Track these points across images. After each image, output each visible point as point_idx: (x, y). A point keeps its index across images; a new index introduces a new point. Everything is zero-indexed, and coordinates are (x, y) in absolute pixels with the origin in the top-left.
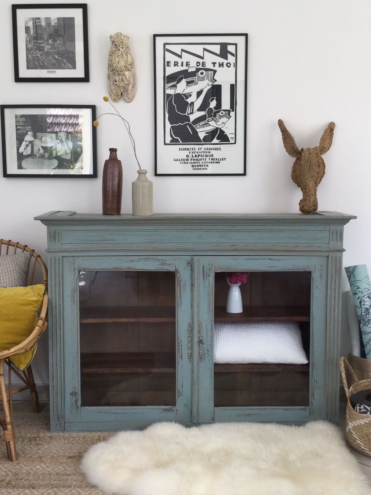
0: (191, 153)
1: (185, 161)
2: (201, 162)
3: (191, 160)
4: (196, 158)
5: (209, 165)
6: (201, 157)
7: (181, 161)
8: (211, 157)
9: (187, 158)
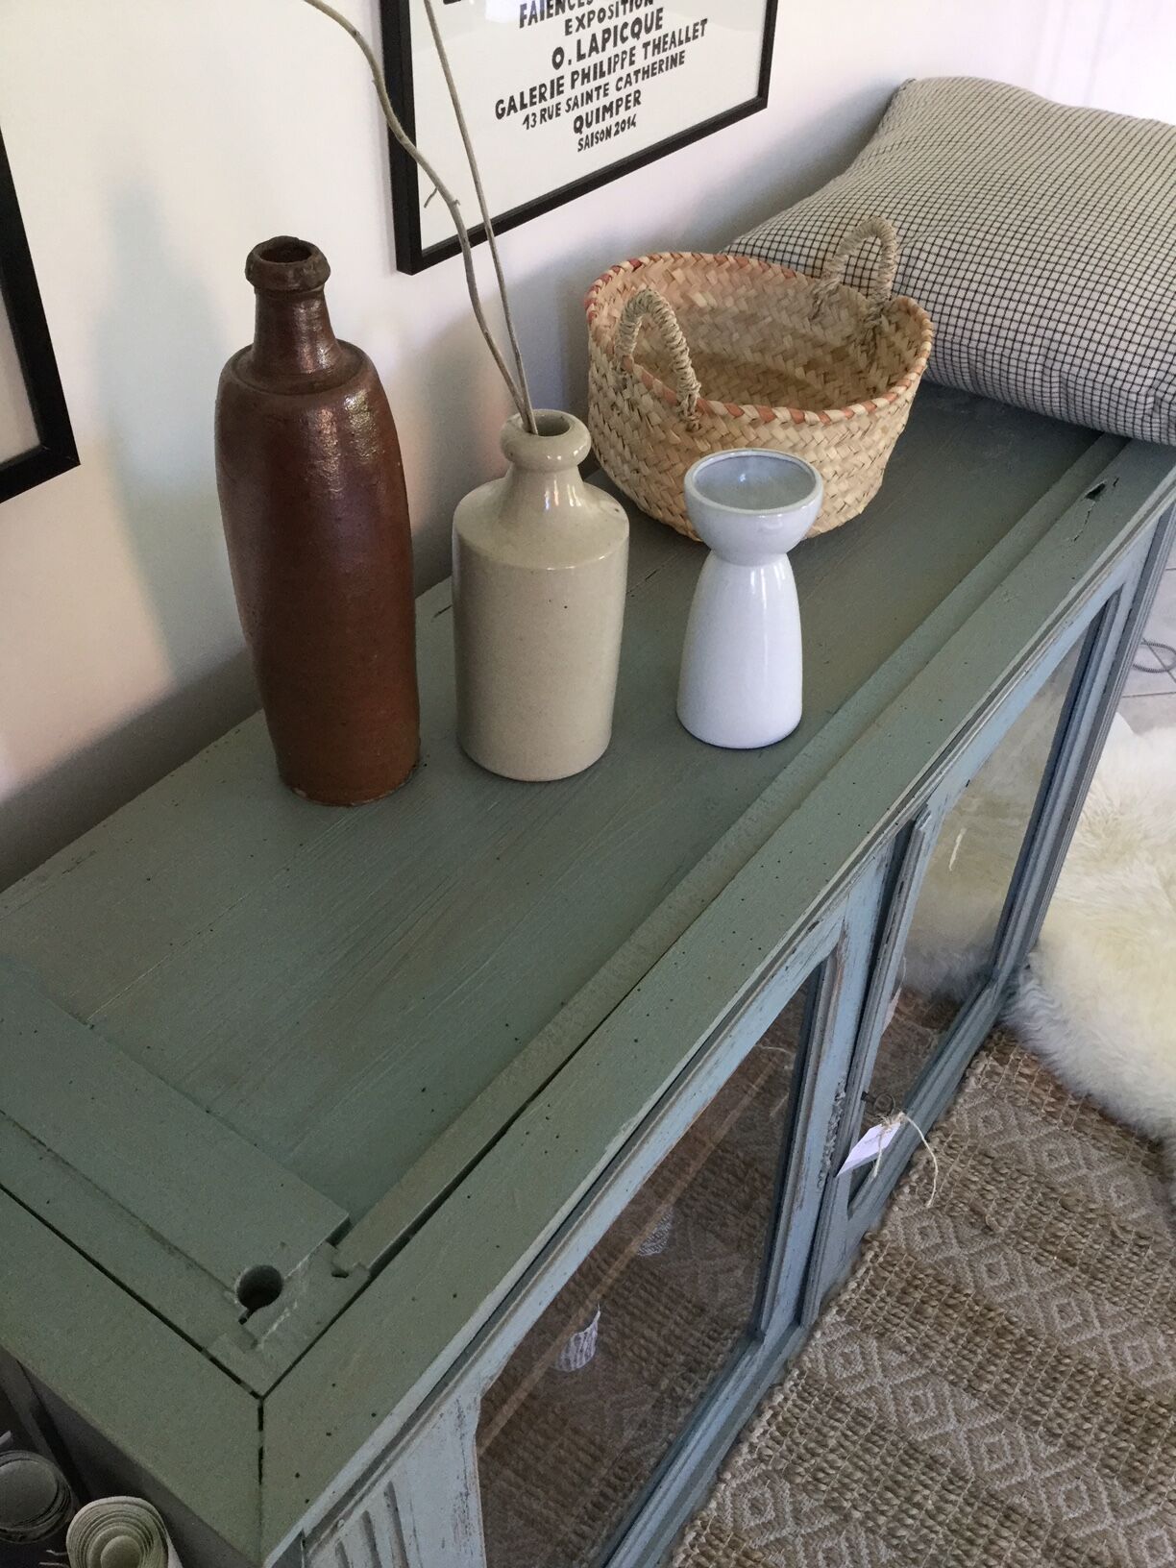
0: (575, 24)
1: (549, 103)
2: (611, 79)
3: (573, 87)
4: (595, 58)
5: (643, 85)
6: (615, 44)
7: (529, 110)
8: (655, 34)
9: (556, 74)
